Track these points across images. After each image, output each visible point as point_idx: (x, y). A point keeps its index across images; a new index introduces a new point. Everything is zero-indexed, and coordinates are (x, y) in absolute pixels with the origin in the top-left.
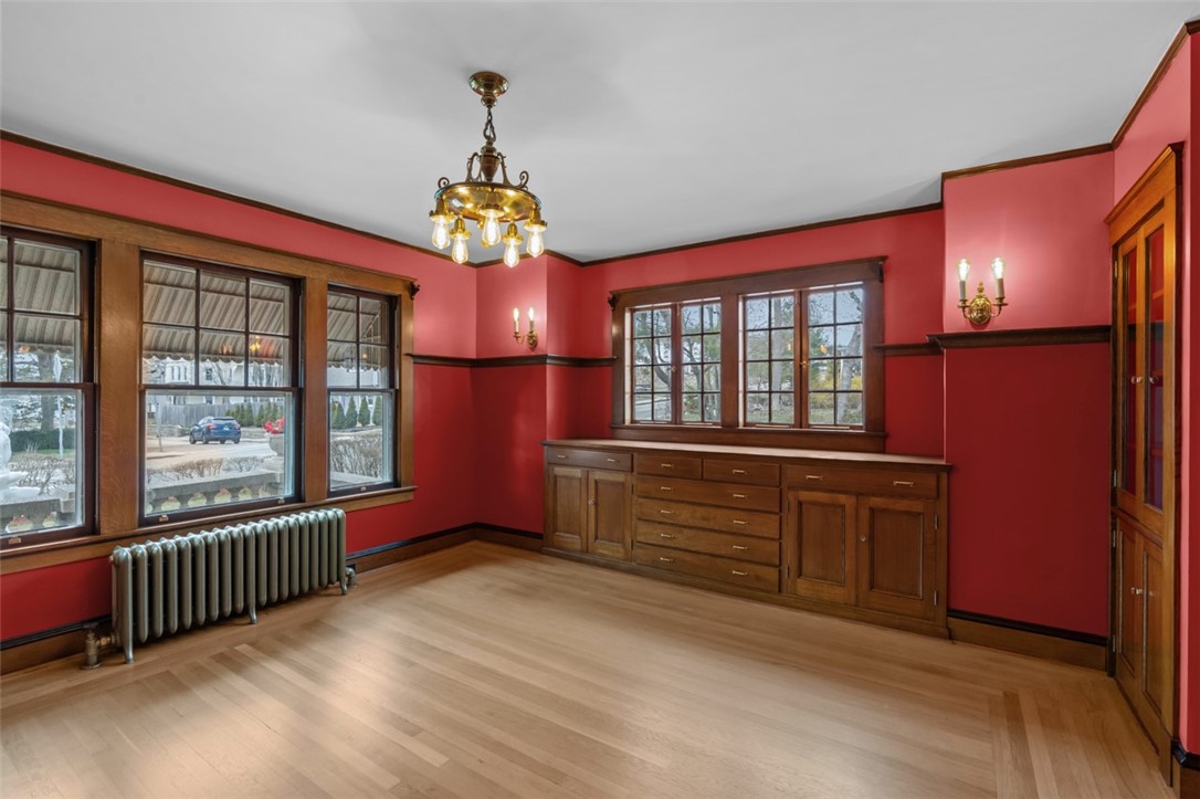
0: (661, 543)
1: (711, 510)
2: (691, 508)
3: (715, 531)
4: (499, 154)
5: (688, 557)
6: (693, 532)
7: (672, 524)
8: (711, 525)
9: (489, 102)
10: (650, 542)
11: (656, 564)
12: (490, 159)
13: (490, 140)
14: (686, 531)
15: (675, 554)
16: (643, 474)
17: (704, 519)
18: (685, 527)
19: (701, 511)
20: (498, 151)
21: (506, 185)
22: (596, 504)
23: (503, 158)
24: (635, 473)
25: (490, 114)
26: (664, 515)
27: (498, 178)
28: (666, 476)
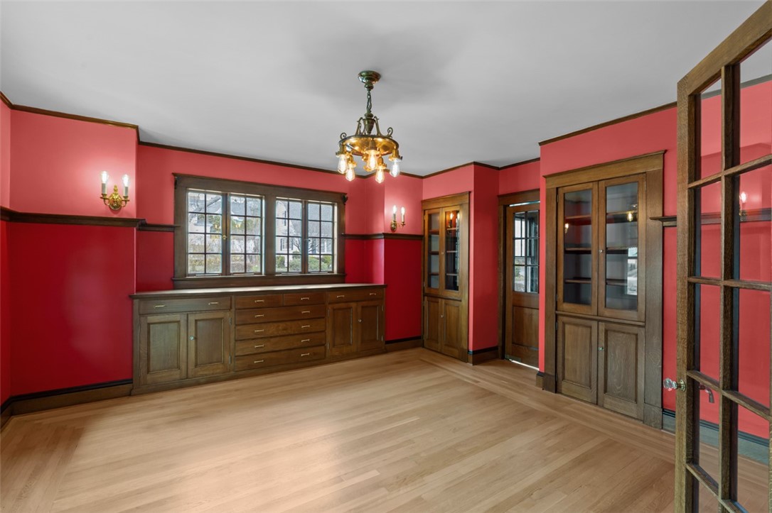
0: (256, 352)
1: (289, 323)
2: (276, 325)
3: (291, 335)
4: (375, 117)
5: (273, 355)
6: (277, 339)
7: (262, 338)
8: (290, 332)
9: (370, 88)
10: (247, 353)
11: (251, 367)
14: (272, 340)
15: (265, 356)
16: (239, 309)
17: (284, 329)
18: (271, 337)
19: (282, 325)
20: (374, 115)
21: (379, 135)
22: (196, 338)
23: (377, 119)
24: (233, 310)
25: (369, 94)
26: (257, 333)
27: (374, 132)
28: (259, 308)
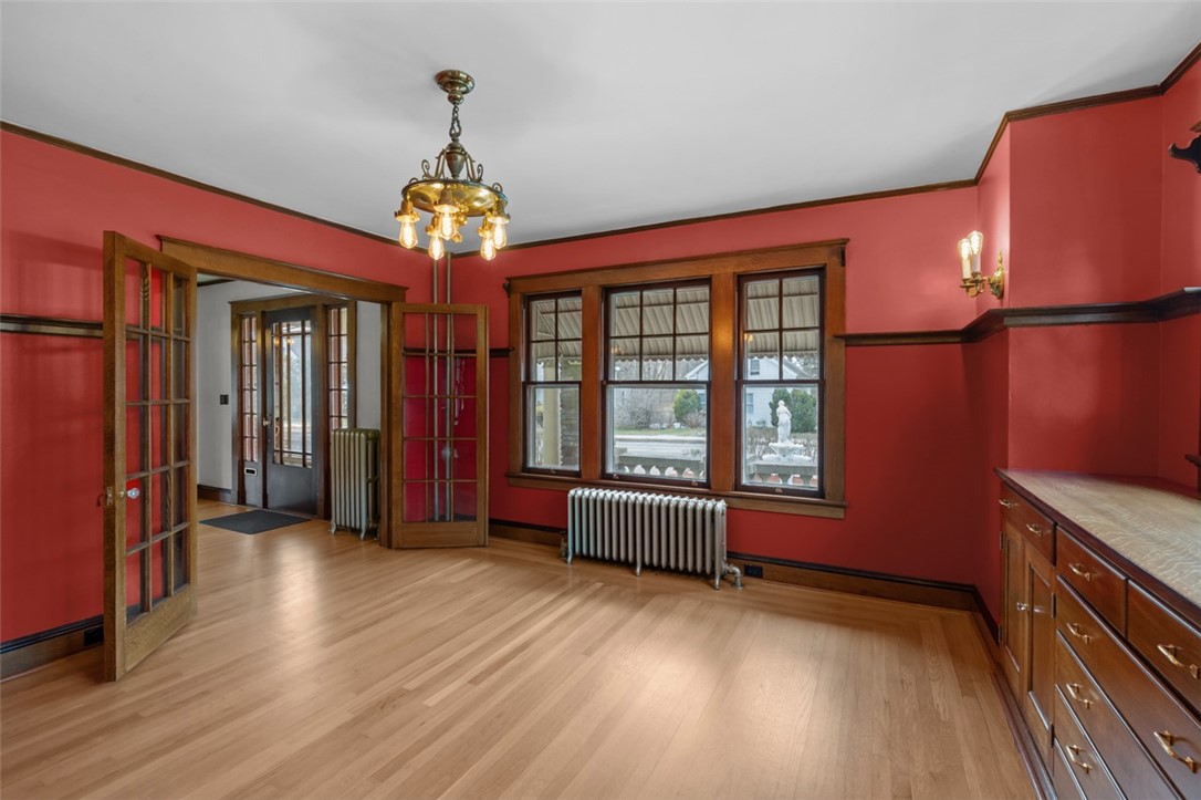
12: (453, 154)
13: (455, 137)
